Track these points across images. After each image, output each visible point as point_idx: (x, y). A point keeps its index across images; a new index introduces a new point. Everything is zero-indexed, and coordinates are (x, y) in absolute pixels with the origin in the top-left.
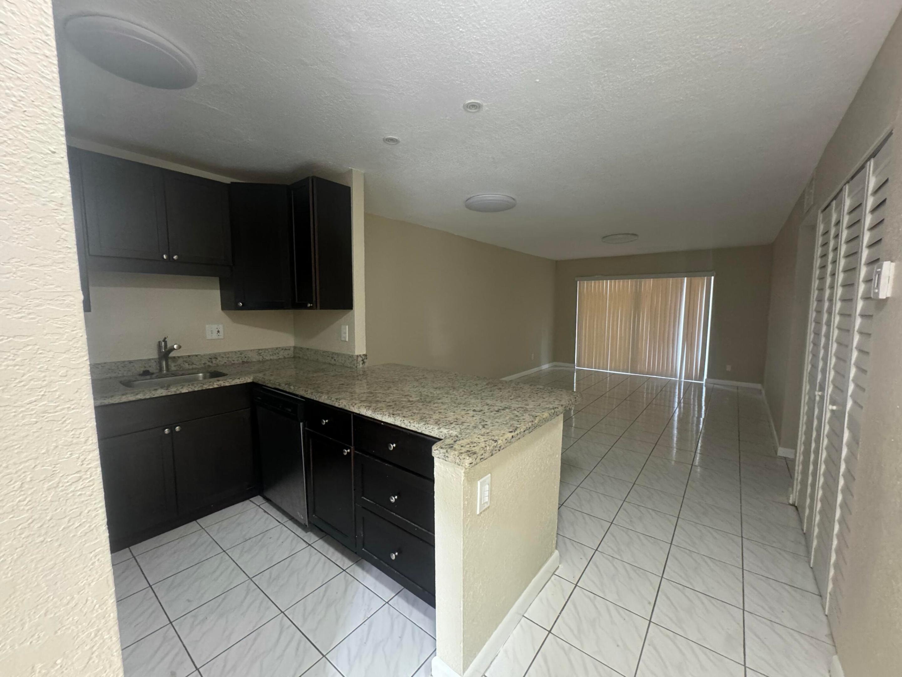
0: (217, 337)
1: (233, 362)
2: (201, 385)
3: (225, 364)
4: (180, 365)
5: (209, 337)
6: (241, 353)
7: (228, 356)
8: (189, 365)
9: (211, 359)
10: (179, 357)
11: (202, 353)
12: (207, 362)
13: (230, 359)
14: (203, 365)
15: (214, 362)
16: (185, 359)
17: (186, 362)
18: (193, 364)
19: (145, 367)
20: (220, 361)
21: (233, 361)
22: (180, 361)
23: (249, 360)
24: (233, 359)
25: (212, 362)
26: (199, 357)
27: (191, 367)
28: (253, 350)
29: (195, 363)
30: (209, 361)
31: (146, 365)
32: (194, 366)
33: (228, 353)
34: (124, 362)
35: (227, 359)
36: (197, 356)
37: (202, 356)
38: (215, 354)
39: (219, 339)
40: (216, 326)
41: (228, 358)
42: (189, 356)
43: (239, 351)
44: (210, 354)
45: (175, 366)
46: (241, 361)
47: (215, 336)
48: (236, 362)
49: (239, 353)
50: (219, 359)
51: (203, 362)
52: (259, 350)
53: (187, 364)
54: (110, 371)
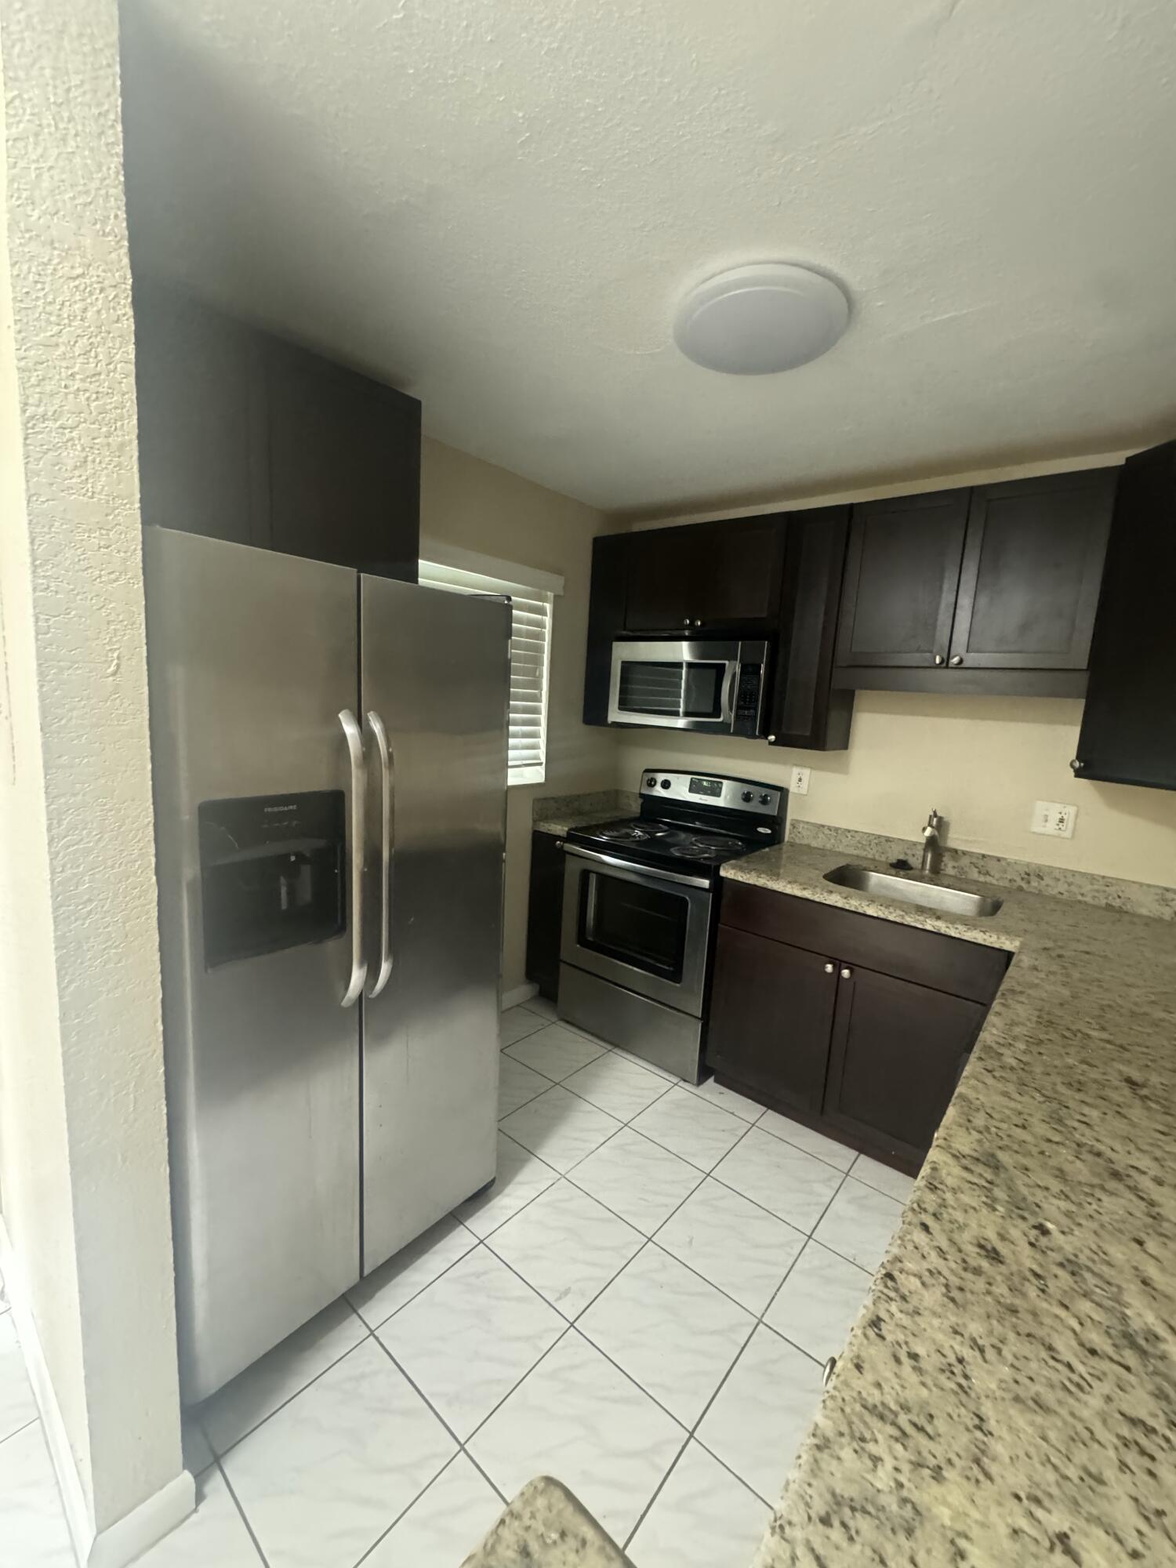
0: (1056, 833)
1: (1080, 898)
2: (902, 913)
3: (1060, 896)
4: (962, 869)
5: (1037, 828)
6: (1108, 882)
7: (1071, 879)
8: (980, 872)
9: (1028, 875)
10: (964, 853)
11: (1011, 856)
12: (1018, 879)
13: (1073, 888)
14: (1007, 884)
15: (1034, 884)
16: (974, 860)
17: (977, 867)
18: (987, 873)
19: (906, 854)
20: (1047, 885)
21: (1082, 895)
22: (965, 861)
23: (1128, 907)
24: (1083, 891)
25: (1029, 882)
26: (1003, 863)
27: (982, 879)
28: (1149, 886)
29: (992, 874)
30: (1023, 879)
31: (909, 852)
32: (989, 879)
33: (1074, 873)
34: (880, 836)
35: (1066, 886)
36: (999, 860)
37: (1009, 864)
38: (1039, 867)
39: (1059, 837)
40: (1058, 807)
41: (1070, 884)
42: (984, 856)
43: (1104, 877)
44: (1028, 865)
45: (954, 867)
46: (1104, 901)
47: (1051, 828)
48: (1088, 899)
49: (1102, 882)
50: (1047, 880)
51: (1009, 877)
52: (1167, 890)
53: (977, 870)
54: (860, 846)
